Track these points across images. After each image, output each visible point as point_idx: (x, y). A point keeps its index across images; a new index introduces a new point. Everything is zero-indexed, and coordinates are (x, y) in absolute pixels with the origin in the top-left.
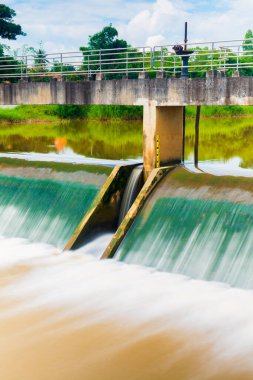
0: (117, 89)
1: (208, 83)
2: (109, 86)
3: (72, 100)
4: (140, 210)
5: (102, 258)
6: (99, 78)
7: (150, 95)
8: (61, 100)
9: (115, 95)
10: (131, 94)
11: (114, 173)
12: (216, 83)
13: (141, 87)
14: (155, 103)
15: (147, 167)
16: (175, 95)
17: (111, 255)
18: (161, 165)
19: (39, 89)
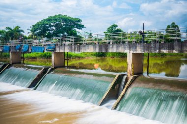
0: (118, 47)
1: (152, 45)
2: (115, 46)
3: (101, 51)
4: (126, 91)
5: (112, 109)
6: (111, 43)
7: (130, 50)
8: (97, 51)
9: (117, 49)
10: (123, 49)
11: (116, 77)
12: (155, 45)
13: (127, 46)
14: (132, 52)
15: (129, 75)
16: (140, 49)
17: (115, 108)
18: (134, 75)
19: (90, 47)
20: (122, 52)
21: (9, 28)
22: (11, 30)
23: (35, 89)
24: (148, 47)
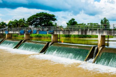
0: (92, 32)
1: (112, 31)
3: (82, 34)
4: (99, 54)
5: (93, 63)
6: (88, 30)
7: (100, 33)
8: (80, 34)
9: (92, 33)
10: (95, 33)
11: (92, 48)
12: (114, 31)
13: (98, 32)
14: (101, 35)
15: (99, 47)
16: (105, 33)
18: (102, 46)
19: (75, 32)
20: (95, 35)
21: (16, 20)
22: (17, 21)
23: (44, 54)
24: (110, 33)
